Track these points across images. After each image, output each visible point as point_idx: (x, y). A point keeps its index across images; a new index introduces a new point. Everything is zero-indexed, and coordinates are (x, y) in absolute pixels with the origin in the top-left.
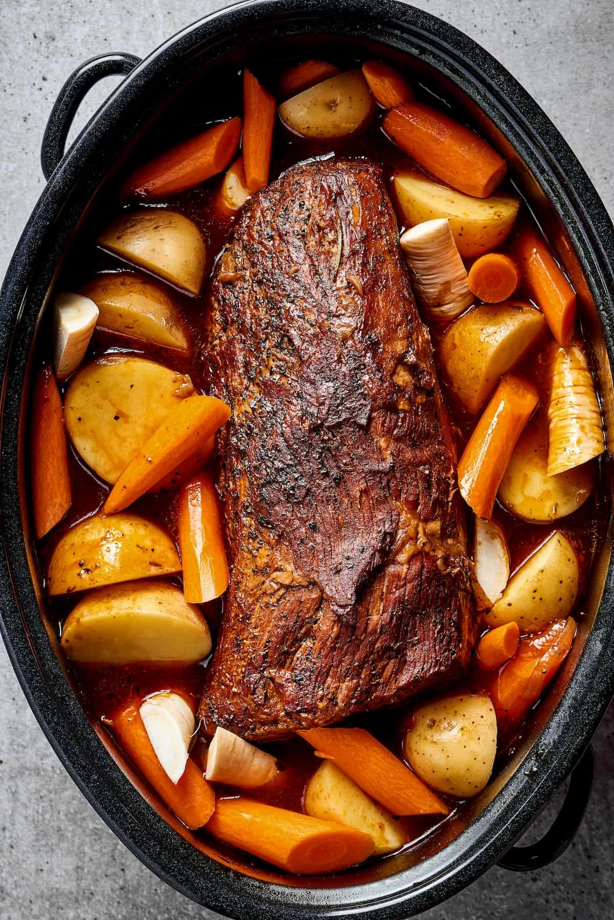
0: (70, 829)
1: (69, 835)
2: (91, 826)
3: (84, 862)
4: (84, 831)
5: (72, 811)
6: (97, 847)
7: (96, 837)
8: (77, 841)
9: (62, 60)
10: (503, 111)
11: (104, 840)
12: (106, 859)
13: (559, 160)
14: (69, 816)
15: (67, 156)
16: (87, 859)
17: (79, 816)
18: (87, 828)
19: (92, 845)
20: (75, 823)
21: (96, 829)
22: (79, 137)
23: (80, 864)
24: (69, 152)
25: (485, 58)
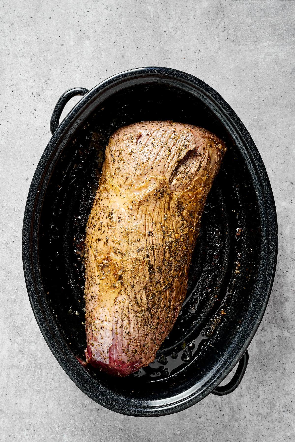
0: (29, 389)
1: (28, 391)
2: (36, 388)
3: (33, 402)
4: (34, 390)
5: (30, 382)
6: (38, 396)
7: (38, 393)
8: (31, 394)
9: (42, 103)
10: (222, 114)
11: (41, 394)
12: (41, 401)
13: (242, 133)
14: (29, 384)
15: (60, 126)
16: (34, 401)
17: (32, 384)
18: (35, 389)
19: (36, 396)
20: (30, 387)
21: (38, 389)
22: (64, 119)
23: (31, 402)
24: (60, 125)
25: (216, 95)
